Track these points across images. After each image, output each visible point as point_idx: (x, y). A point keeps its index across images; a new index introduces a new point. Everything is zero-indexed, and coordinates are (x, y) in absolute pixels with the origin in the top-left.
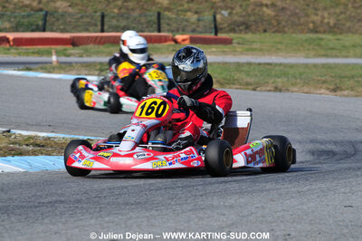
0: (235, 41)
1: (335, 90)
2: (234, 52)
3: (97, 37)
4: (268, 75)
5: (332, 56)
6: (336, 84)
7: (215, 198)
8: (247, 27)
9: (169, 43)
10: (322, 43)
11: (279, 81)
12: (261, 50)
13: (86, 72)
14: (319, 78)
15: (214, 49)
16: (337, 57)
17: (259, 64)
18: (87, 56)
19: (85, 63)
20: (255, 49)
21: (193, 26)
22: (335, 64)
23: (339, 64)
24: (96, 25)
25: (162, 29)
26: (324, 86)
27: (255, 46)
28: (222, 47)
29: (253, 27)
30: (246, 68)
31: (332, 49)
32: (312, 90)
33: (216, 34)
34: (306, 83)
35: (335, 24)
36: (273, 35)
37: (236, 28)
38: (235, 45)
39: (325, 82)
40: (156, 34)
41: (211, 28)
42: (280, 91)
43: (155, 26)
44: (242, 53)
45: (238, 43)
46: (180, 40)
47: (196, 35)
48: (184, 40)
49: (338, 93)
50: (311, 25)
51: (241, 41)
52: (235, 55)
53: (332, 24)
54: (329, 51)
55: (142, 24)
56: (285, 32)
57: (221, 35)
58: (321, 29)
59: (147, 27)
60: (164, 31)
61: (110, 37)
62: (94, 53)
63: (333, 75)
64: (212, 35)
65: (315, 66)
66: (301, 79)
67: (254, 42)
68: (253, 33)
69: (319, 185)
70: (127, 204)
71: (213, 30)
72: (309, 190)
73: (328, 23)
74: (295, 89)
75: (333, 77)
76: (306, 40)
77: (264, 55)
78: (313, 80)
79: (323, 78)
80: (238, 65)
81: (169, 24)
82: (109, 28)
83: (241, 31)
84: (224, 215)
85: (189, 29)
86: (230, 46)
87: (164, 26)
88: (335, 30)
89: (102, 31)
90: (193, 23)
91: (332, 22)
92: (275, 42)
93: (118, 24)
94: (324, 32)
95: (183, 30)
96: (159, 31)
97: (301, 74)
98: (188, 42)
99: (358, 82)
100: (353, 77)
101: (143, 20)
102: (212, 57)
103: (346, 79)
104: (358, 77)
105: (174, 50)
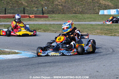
2: (49, 21)
5: (81, 21)
8: (53, 12)
9: (27, 18)
10: (78, 17)
12: (58, 20)
15: (42, 20)
16: (82, 22)
17: (57, 24)
20: (56, 19)
21: (36, 12)
22: (81, 24)
24: (3, 12)
25: (25, 13)
27: (55, 18)
28: (45, 19)
29: (55, 12)
30: (53, 26)
31: (81, 19)
35: (82, 11)
36: (61, 15)
37: (50, 12)
40: (23, 15)
43: (23, 12)
44: (51, 21)
45: (50, 18)
47: (36, 15)
48: (32, 17)
50: (74, 11)
53: (81, 11)
55: (18, 11)
56: (66, 14)
57: (44, 15)
58: (77, 13)
59: (20, 13)
60: (26, 14)
61: (8, 16)
62: (3, 21)
64: (42, 15)
67: (56, 17)
68: (55, 14)
69: (76, 63)
70: (13, 71)
71: (42, 13)
73: (80, 11)
76: (72, 16)
77: (59, 21)
80: (50, 24)
81: (27, 12)
82: (8, 13)
83: (51, 13)
85: (34, 13)
86: (47, 18)
87: (26, 12)
88: (82, 13)
89: (5, 14)
90: (35, 11)
91: (81, 10)
92: (62, 17)
93: (11, 12)
94: (78, 14)
95: (32, 13)
96: (24, 14)
98: (34, 17)
99: (89, 30)
100: (87, 28)
101: (19, 10)
102: (42, 22)
103: (85, 29)
104: (89, 28)
105: (29, 20)
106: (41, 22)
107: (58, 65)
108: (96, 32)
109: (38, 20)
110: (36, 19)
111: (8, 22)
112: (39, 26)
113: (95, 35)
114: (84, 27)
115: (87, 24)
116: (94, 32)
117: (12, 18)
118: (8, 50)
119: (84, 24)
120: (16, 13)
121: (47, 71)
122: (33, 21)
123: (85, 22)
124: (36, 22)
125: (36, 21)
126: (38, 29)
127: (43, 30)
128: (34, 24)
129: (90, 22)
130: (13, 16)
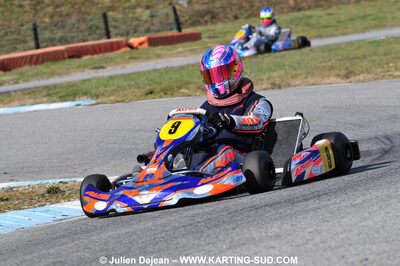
0: (203, 36)
1: (347, 76)
3: (32, 56)
4: (260, 70)
5: (328, 36)
6: (347, 68)
7: (251, 228)
8: (213, 16)
9: (123, 50)
10: (312, 21)
11: (276, 76)
13: (32, 101)
14: (324, 64)
15: (181, 49)
16: (334, 35)
18: (24, 81)
19: (25, 89)
21: (147, 25)
22: (335, 44)
23: (340, 44)
24: (25, 42)
25: (111, 34)
26: (333, 72)
27: (228, 38)
28: (189, 45)
31: (326, 27)
32: (318, 80)
33: (179, 29)
34: (309, 73)
37: (200, 19)
38: (204, 40)
39: (332, 68)
40: (104, 41)
41: (169, 24)
42: (280, 87)
43: (103, 31)
45: (210, 37)
46: (136, 44)
47: (153, 35)
48: (141, 44)
49: (352, 78)
50: (291, 2)
51: (211, 33)
54: (322, 30)
57: (186, 31)
59: (89, 35)
61: (48, 53)
62: (32, 76)
63: (340, 57)
64: (175, 32)
66: (301, 68)
67: (228, 32)
68: (222, 21)
71: (175, 26)
74: (299, 82)
75: (340, 60)
76: (292, 21)
78: (317, 67)
79: (329, 64)
81: (115, 27)
83: (206, 21)
85: (143, 29)
86: (199, 42)
89: (38, 47)
90: (146, 22)
93: (54, 36)
94: (309, 8)
95: (135, 32)
96: (109, 38)
97: (299, 63)
98: (146, 45)
99: (373, 61)
100: (364, 57)
101: (83, 26)
102: (180, 59)
103: (357, 61)
104: (371, 56)
105: (131, 58)
106: (176, 59)
107: (312, 210)
109: (165, 52)
110: (158, 50)
111: (52, 74)
112: (178, 76)
114: (352, 56)
115: (359, 41)
116: (396, 69)
117: (64, 59)
120: (73, 38)
121: (277, 236)
122: (148, 59)
123: (346, 34)
124: (160, 61)
125: (159, 56)
126: (180, 88)
128: (155, 70)
129: (363, 32)
130: (68, 50)
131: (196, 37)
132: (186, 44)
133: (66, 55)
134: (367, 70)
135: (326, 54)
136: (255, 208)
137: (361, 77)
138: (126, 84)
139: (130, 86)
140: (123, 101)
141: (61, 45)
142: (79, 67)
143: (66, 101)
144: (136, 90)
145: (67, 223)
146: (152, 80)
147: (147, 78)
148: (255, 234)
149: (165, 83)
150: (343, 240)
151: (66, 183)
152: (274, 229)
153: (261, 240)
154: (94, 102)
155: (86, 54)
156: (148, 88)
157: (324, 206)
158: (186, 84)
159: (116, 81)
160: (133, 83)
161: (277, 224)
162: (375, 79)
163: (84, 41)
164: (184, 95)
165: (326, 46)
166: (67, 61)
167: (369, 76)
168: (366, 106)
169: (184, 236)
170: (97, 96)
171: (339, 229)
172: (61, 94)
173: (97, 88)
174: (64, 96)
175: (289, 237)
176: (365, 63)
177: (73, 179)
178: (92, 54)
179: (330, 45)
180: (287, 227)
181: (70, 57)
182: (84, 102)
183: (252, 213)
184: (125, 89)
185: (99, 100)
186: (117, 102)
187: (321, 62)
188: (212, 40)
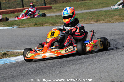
1: (97, 21)
2: (53, 12)
6: (97, 19)
14: (90, 18)
15: (45, 12)
16: (93, 9)
22: (93, 12)
23: (95, 11)
26: (92, 20)
27: (60, 9)
32: (88, 22)
33: (45, 5)
34: (85, 20)
37: (52, 2)
39: (92, 19)
44: (56, 12)
45: (54, 8)
49: (98, 22)
52: (54, 13)
54: (90, 7)
55: (15, 5)
57: (47, 6)
59: (17, 6)
61: (4, 11)
63: (95, 16)
65: (86, 13)
66: (83, 19)
67: (60, 7)
72: (101, 60)
74: (82, 23)
78: (88, 18)
79: (92, 17)
80: (57, 16)
83: (54, 3)
84: (73, 73)
96: (23, 7)
97: (82, 17)
99: (105, 17)
100: (102, 15)
103: (100, 17)
104: (104, 15)
107: (85, 62)
108: (115, 20)
112: (45, 20)
113: (114, 22)
114: (98, 15)
116: (112, 20)
117: (9, 13)
118: (16, 51)
119: (97, 11)
120: (12, 7)
121: (74, 70)
123: (97, 8)
126: (45, 23)
127: (51, 24)
129: (102, 8)
130: (10, 11)
131: (50, 8)
132: (47, 10)
133: (10, 12)
134: (103, 20)
135: (91, 14)
136: (67, 61)
137: (101, 22)
138: (28, 22)
139: (29, 22)
140: (27, 27)
141: (9, 9)
142: (14, 16)
143: (9, 26)
144: (31, 24)
145: (9, 64)
146: (36, 21)
147: (35, 20)
148: (67, 69)
149: (40, 22)
150: (94, 72)
151: (9, 52)
152: (73, 67)
153: (69, 71)
154: (18, 27)
155: (16, 12)
156: (35, 23)
157: (89, 61)
158: (47, 22)
159: (25, 21)
160: (30, 21)
161: (74, 66)
162: (106, 23)
163: (16, 8)
164: (46, 26)
165: (90, 12)
166: (10, 14)
167: (104, 21)
168: (102, 31)
169: (45, 69)
170: (19, 25)
171: (93, 68)
172: (8, 24)
173: (19, 23)
174: (9, 25)
175: (78, 70)
176: (102, 18)
177: (11, 51)
178: (18, 12)
179: (92, 12)
180: (77, 67)
181: (11, 13)
182: (15, 27)
183: (66, 63)
184: (28, 23)
185: (20, 26)
186: (25, 27)
187: (89, 17)
188: (55, 9)
